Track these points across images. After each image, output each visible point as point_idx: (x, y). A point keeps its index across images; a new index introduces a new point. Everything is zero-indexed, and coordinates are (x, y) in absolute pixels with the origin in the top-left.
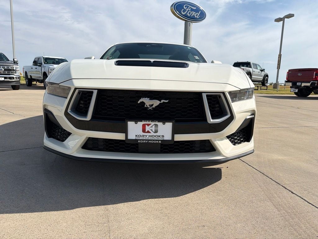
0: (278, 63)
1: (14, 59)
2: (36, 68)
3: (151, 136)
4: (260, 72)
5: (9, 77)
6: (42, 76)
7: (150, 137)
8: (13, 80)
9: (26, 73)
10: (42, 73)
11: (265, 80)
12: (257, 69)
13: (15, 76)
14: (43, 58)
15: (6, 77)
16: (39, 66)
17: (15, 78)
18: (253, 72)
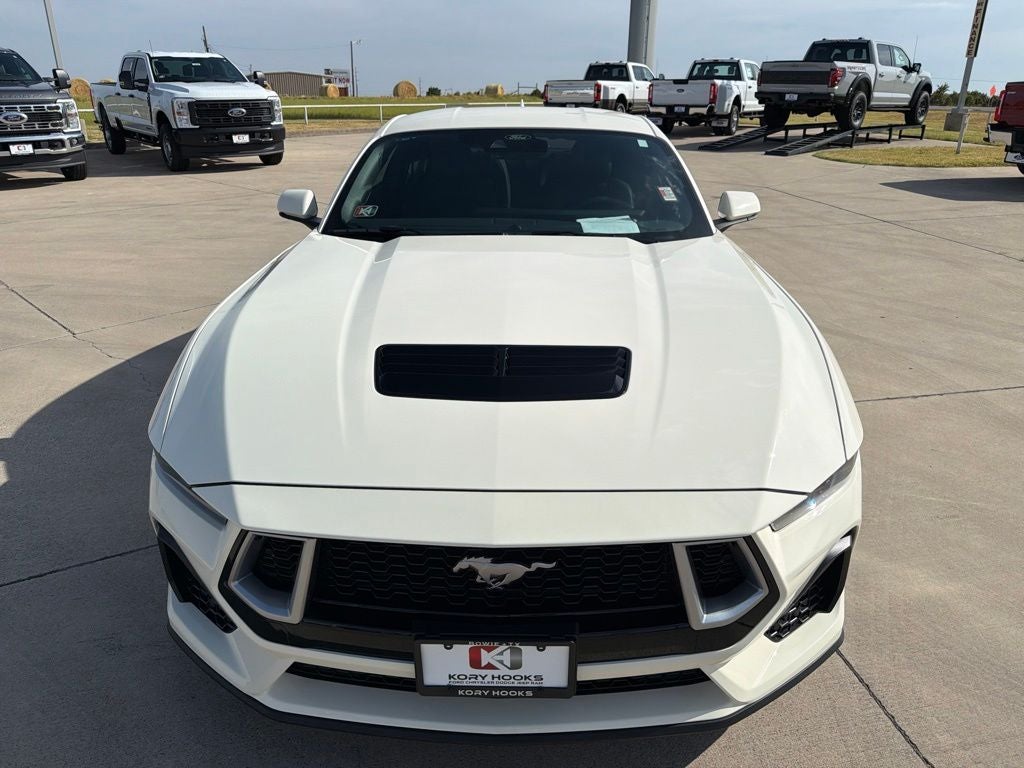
0: (973, 33)
1: (54, 71)
2: (132, 96)
3: (499, 677)
4: (904, 74)
5: (48, 141)
6: (154, 125)
7: (496, 680)
8: (64, 150)
9: (101, 106)
10: (154, 116)
11: (919, 104)
12: (892, 63)
13: (65, 137)
14: (151, 59)
15: (39, 142)
16: (141, 89)
17: (68, 143)
18: (879, 78)
